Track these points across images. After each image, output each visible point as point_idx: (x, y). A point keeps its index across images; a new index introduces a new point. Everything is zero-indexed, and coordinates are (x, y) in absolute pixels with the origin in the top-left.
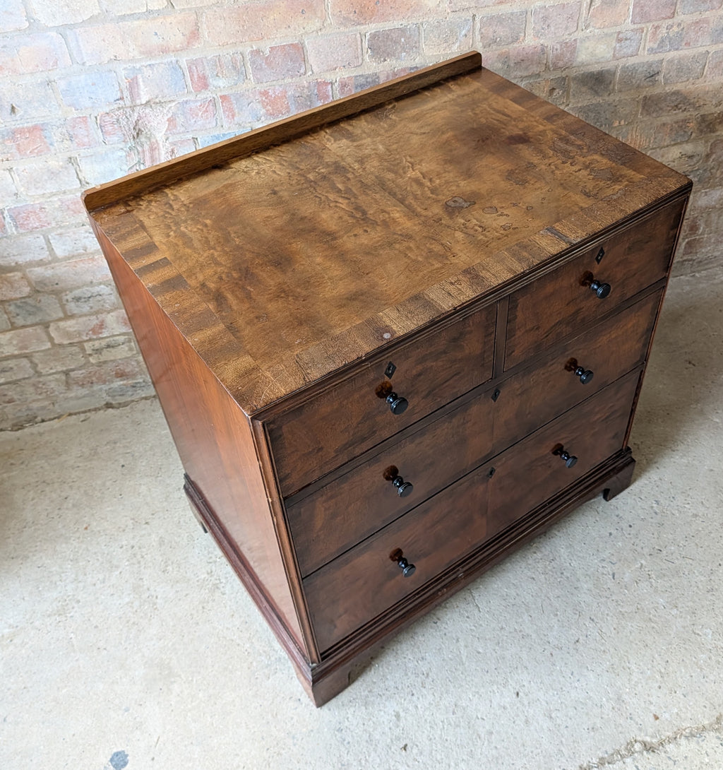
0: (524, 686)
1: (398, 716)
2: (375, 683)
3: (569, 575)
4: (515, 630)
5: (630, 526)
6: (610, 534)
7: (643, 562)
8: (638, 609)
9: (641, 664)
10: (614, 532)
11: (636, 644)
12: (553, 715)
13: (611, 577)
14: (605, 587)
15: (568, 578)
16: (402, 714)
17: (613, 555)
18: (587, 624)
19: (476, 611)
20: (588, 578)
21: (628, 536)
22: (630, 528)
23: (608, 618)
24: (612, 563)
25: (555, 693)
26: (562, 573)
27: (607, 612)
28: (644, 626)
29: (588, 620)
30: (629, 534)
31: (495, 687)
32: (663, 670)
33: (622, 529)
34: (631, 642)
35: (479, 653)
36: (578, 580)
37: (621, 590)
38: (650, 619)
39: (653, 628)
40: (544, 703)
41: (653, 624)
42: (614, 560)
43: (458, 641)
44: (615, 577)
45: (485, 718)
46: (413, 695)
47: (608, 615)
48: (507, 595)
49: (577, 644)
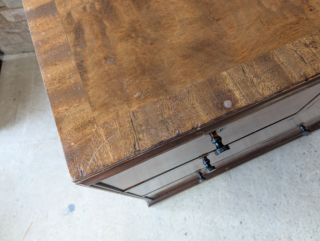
0: (245, 219)
1: (185, 219)
2: (178, 201)
3: (278, 170)
4: (246, 192)
5: (316, 151)
6: (304, 153)
7: (318, 172)
8: (309, 195)
9: (305, 223)
10: (306, 153)
11: (305, 213)
12: (256, 237)
13: (299, 176)
14: (295, 180)
15: (277, 171)
16: (187, 219)
17: (303, 164)
18: (282, 196)
19: (229, 178)
20: (287, 174)
21: (313, 156)
22: (315, 152)
23: (293, 196)
24: (301, 169)
25: (259, 227)
26: (275, 169)
27: (293, 193)
28: (311, 205)
29: (283, 195)
30: (314, 155)
31: (231, 217)
32: (315, 229)
33: (311, 152)
34: (302, 211)
35: (227, 198)
36: (282, 174)
37: (303, 184)
38: (315, 202)
39: (315, 207)
40: (253, 230)
41: (315, 205)
42: (303, 167)
43: (218, 190)
44: (302, 176)
45: (224, 230)
46: (193, 211)
47: (293, 195)
48: (246, 173)
49: (275, 206)
